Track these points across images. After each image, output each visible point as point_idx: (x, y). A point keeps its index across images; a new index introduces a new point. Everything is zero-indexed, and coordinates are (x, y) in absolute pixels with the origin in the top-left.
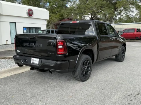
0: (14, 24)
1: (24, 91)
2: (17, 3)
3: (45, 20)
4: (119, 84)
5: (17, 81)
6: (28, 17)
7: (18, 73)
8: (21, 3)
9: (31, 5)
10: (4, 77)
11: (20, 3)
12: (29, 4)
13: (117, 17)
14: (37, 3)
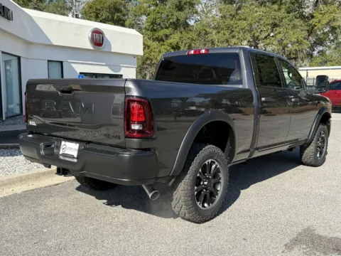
0: (59, 65)
1: (44, 234)
2: (70, 15)
3: (134, 56)
4: (292, 226)
5: (34, 207)
6: (92, 48)
7: (44, 186)
8: (80, 16)
9: (104, 21)
10: (5, 195)
11: (77, 16)
12: (97, 18)
13: (314, 50)
14: (117, 14)
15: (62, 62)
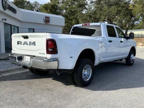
6: (45, 24)
15: (34, 29)
